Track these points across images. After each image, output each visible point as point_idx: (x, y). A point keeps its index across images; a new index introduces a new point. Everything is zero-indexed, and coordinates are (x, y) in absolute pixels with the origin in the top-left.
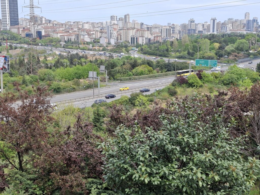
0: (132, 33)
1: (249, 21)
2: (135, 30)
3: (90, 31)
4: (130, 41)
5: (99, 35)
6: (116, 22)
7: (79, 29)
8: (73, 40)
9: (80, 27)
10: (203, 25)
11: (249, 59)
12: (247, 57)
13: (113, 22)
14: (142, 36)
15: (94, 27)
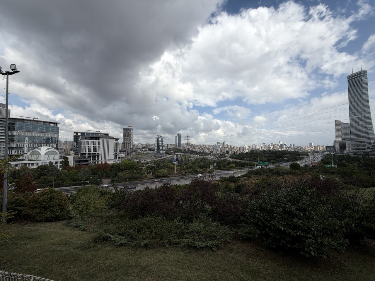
0: (226, 149)
1: (281, 145)
2: (228, 148)
3: (209, 148)
4: (226, 153)
5: (212, 150)
6: (219, 145)
7: (204, 147)
8: (202, 152)
9: (205, 147)
10: (259, 146)
11: (284, 162)
12: (283, 161)
13: (218, 145)
14: (231, 151)
15: (210, 147)
